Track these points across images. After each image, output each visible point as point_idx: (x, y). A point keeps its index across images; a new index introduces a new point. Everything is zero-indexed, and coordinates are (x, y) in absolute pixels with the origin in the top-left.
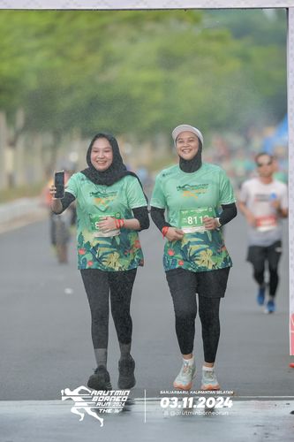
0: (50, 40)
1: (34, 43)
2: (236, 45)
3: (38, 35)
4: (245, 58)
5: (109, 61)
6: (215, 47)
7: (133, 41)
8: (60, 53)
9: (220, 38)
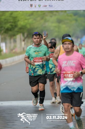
0: (32, 17)
1: (28, 18)
2: (74, 17)
3: (29, 15)
4: (76, 20)
5: (46, 21)
6: (70, 18)
7: (51, 16)
8: (35, 19)
9: (71, 16)
